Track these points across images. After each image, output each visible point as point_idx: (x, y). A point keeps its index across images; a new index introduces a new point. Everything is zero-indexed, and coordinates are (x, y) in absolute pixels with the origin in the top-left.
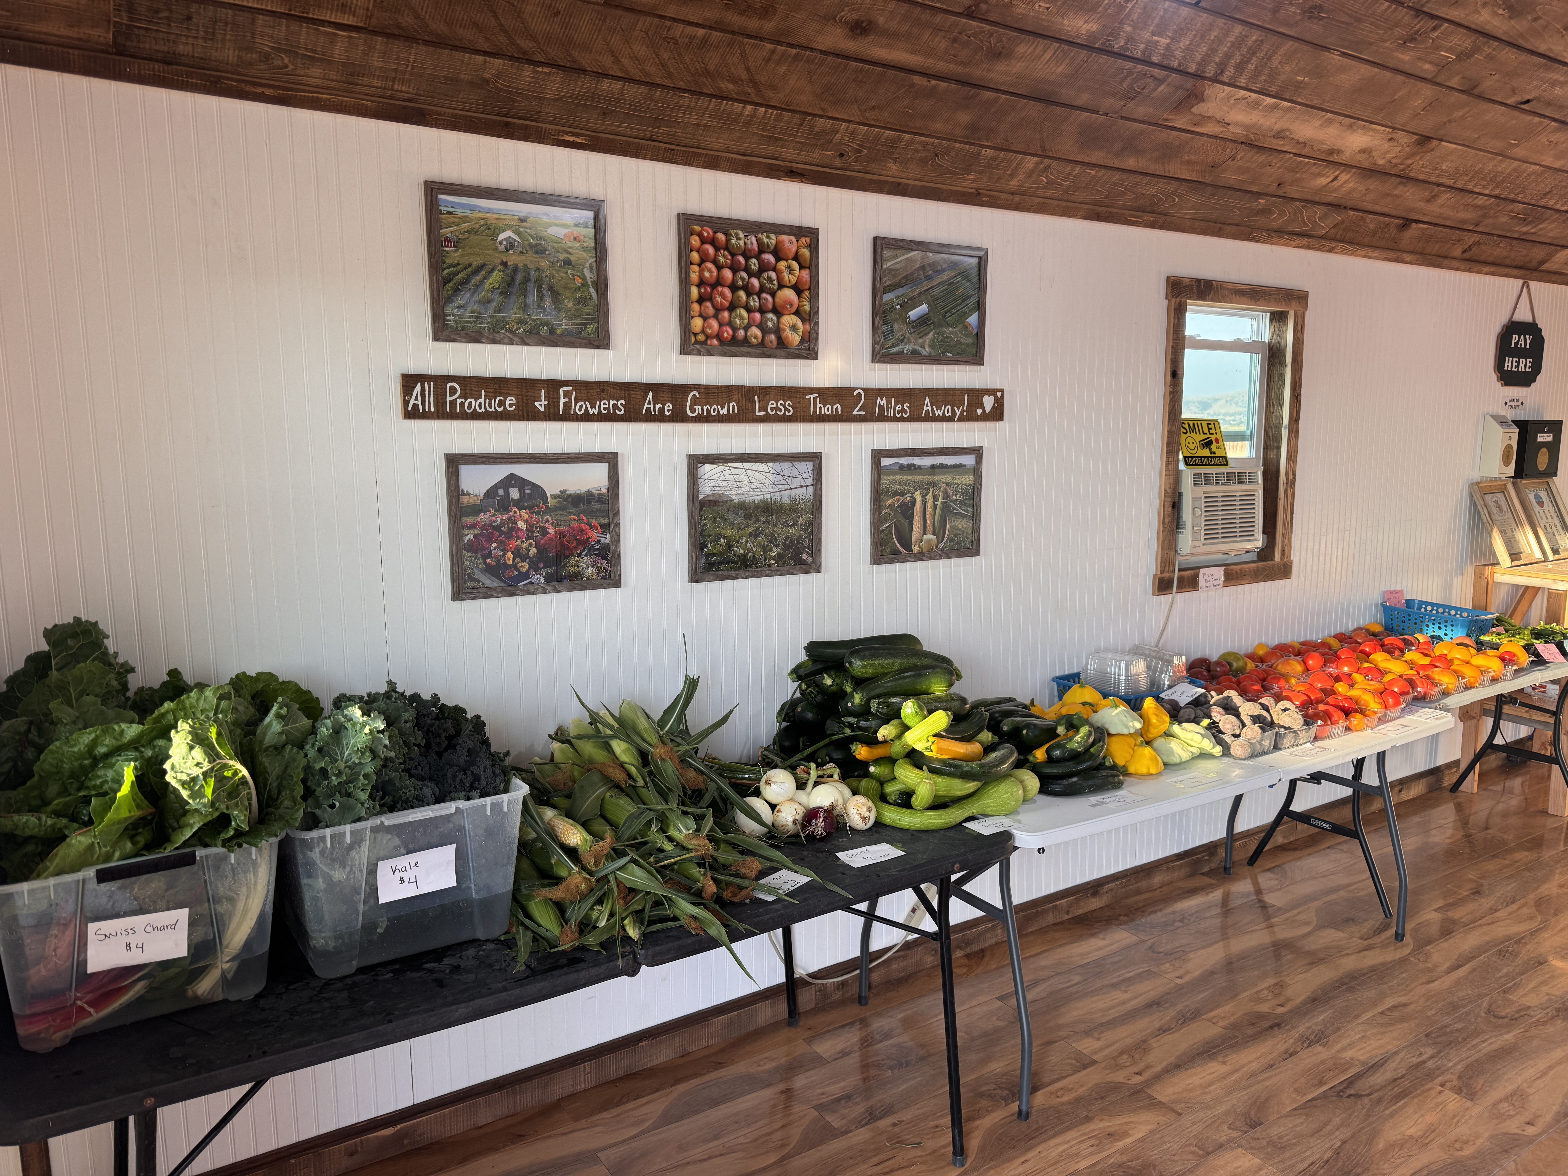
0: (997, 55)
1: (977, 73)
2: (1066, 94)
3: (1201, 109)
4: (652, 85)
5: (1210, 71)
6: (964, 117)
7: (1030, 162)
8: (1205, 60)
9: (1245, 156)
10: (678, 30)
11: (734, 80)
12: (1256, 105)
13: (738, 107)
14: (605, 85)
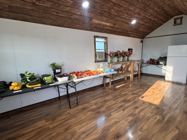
0: (72, 16)
1: (70, 17)
2: (79, 19)
3: (92, 21)
4: (39, 17)
5: (92, 18)
6: (70, 21)
7: (78, 25)
8: (91, 17)
9: (98, 25)
10: (40, 12)
11: (47, 17)
12: (98, 21)
13: (48, 19)
14: (34, 17)
